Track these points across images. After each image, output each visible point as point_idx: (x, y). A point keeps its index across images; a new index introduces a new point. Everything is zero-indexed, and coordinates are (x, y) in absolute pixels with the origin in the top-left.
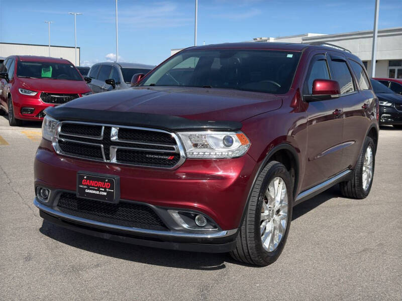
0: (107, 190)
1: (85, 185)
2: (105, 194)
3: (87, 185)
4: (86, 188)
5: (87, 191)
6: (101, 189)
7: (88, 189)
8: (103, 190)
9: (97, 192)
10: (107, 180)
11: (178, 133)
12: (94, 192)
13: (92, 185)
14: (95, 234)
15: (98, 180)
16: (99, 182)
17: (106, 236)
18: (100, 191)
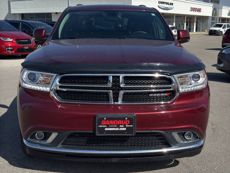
0: (127, 126)
1: (104, 125)
2: (125, 129)
3: (106, 125)
4: (105, 127)
5: (106, 129)
6: (121, 126)
7: (108, 127)
8: (123, 126)
9: (117, 129)
10: (126, 119)
11: (174, 76)
12: (114, 129)
13: (112, 124)
14: (103, 160)
15: (118, 119)
16: (119, 121)
17: (114, 160)
18: (119, 128)
